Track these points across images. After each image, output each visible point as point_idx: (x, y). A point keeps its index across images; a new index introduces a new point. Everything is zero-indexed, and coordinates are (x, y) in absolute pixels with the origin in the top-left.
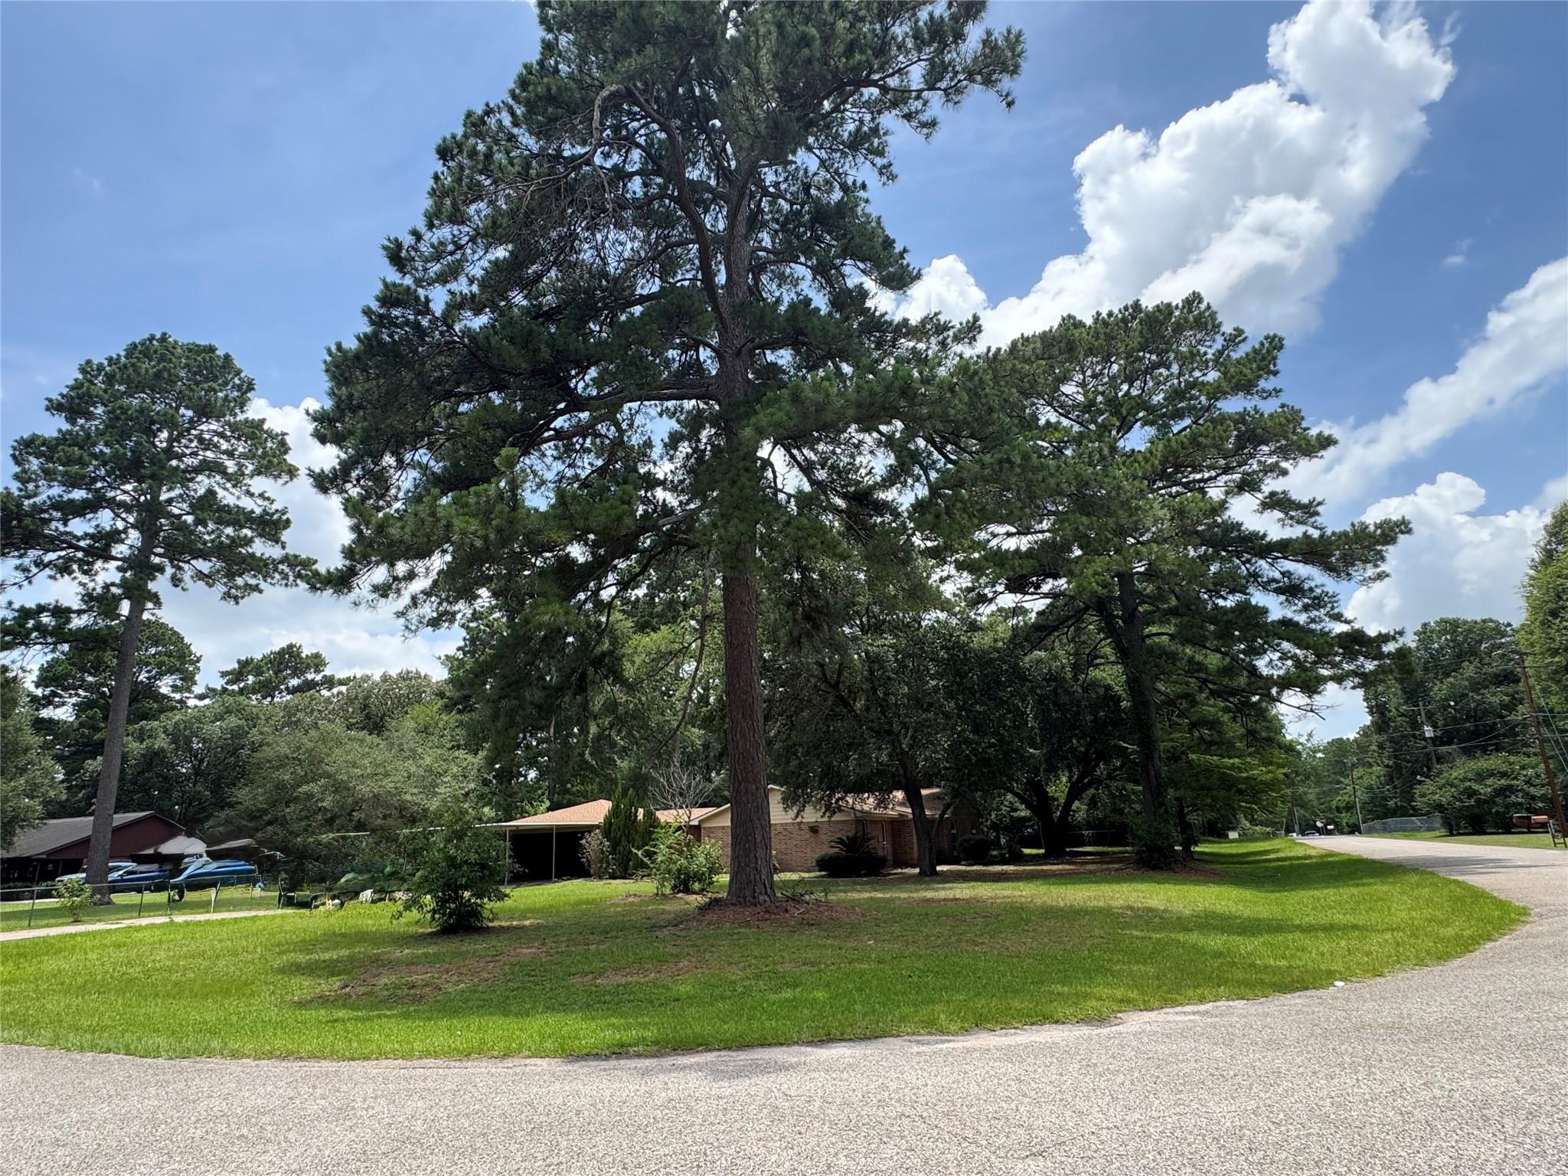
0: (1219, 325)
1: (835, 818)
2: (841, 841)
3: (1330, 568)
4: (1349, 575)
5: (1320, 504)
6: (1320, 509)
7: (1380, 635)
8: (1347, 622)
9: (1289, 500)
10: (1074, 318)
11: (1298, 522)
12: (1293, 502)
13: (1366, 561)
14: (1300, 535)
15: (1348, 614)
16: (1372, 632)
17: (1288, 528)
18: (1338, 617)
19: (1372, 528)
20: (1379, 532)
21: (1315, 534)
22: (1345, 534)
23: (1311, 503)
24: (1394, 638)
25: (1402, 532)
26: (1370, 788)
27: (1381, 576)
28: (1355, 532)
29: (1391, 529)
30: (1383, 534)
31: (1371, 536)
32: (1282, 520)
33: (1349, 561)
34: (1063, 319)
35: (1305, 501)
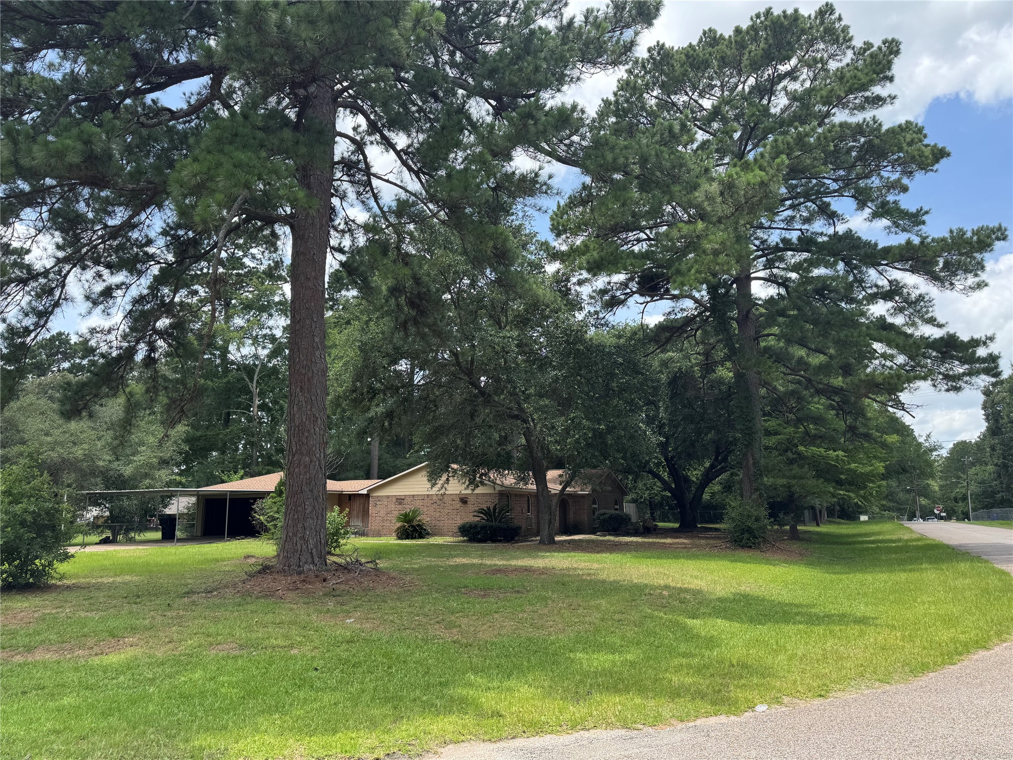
0: (851, 39)
1: (477, 491)
2: (481, 511)
3: (935, 278)
4: (952, 284)
5: (927, 213)
6: (925, 218)
7: (972, 340)
8: (940, 326)
9: (898, 209)
10: (715, 32)
11: (904, 230)
12: (902, 211)
13: (967, 271)
14: (903, 242)
15: (941, 320)
16: (965, 337)
17: (893, 236)
18: (932, 321)
19: (969, 234)
20: (975, 238)
21: (916, 241)
22: (944, 240)
23: (918, 212)
24: (985, 343)
25: (998, 239)
26: (983, 482)
27: (980, 285)
28: (952, 237)
29: (989, 236)
30: (979, 241)
31: (969, 242)
32: (889, 228)
33: (952, 269)
34: (705, 33)
35: (913, 210)
